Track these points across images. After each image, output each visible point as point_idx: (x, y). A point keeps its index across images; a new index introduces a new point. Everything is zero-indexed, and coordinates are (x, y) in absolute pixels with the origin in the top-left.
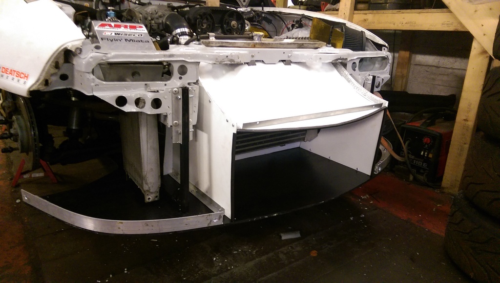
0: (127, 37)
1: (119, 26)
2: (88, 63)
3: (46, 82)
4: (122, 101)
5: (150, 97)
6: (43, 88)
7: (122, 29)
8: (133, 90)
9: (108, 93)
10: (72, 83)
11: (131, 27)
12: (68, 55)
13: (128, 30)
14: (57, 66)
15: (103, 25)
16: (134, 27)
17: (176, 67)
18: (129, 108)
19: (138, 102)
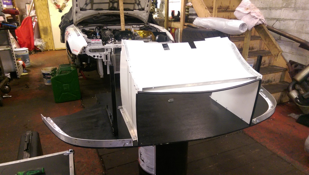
0: (97, 43)
1: (96, 40)
2: (88, 49)
3: (81, 53)
4: (94, 56)
5: (99, 55)
6: (81, 54)
7: (96, 41)
8: (97, 54)
9: (91, 55)
10: (86, 53)
11: (98, 40)
12: (85, 48)
13: (97, 41)
14: (83, 50)
15: (92, 40)
16: (99, 40)
17: (105, 49)
18: (96, 58)
19: (98, 56)
